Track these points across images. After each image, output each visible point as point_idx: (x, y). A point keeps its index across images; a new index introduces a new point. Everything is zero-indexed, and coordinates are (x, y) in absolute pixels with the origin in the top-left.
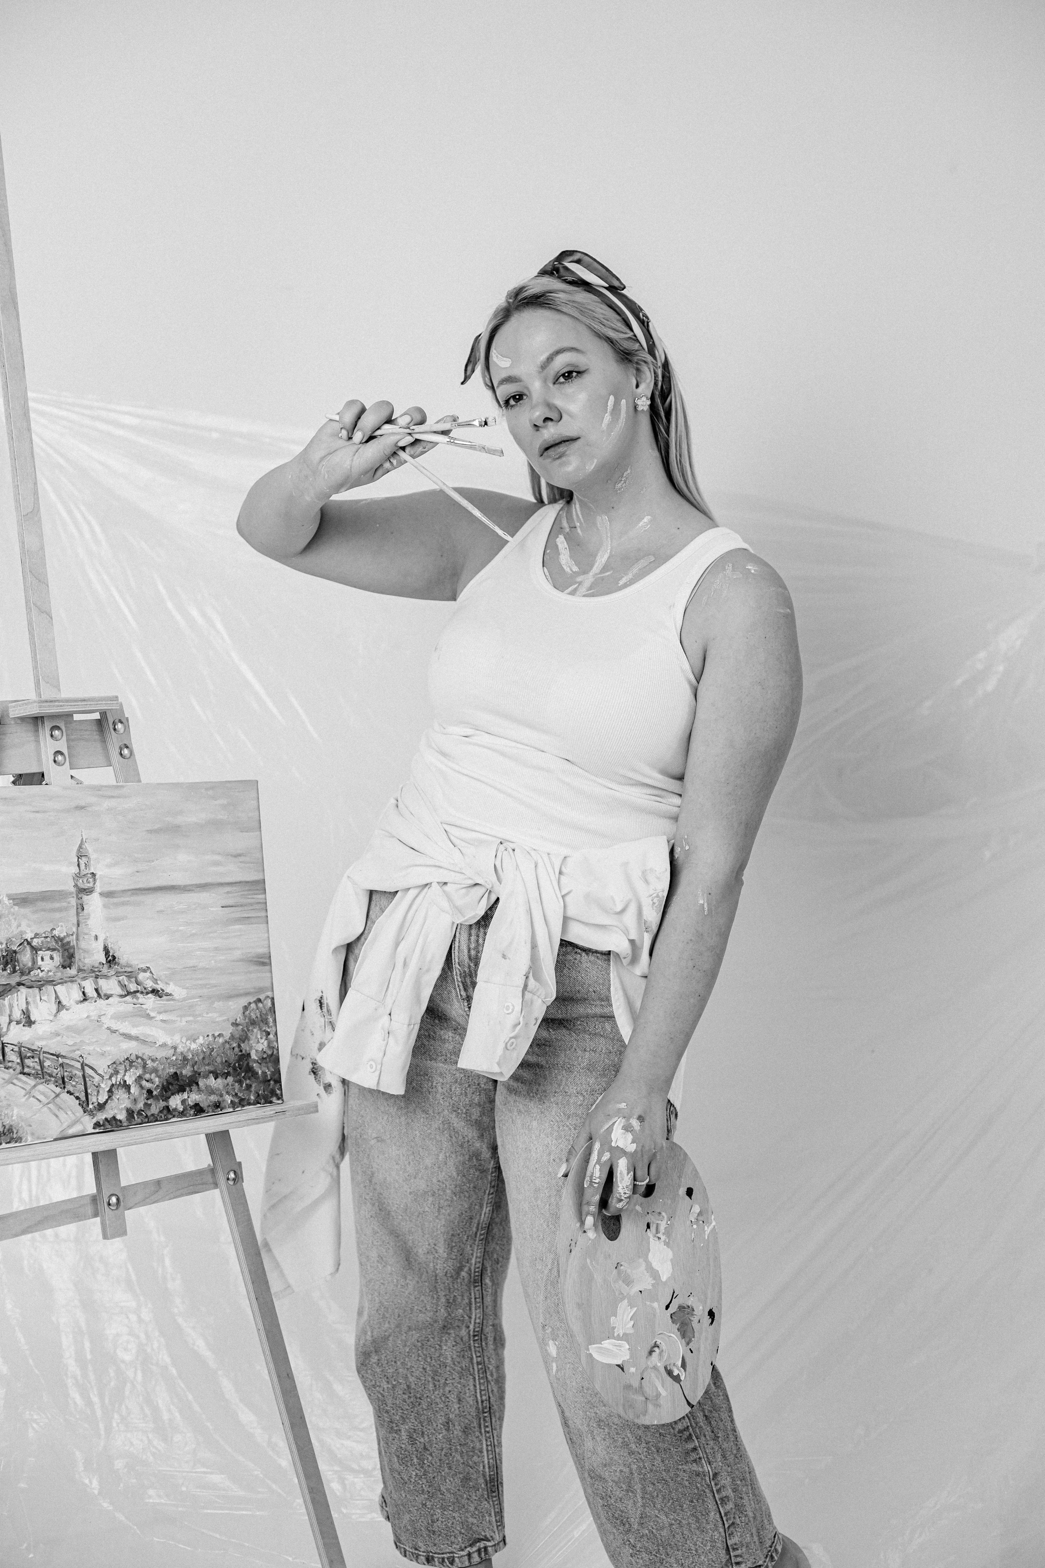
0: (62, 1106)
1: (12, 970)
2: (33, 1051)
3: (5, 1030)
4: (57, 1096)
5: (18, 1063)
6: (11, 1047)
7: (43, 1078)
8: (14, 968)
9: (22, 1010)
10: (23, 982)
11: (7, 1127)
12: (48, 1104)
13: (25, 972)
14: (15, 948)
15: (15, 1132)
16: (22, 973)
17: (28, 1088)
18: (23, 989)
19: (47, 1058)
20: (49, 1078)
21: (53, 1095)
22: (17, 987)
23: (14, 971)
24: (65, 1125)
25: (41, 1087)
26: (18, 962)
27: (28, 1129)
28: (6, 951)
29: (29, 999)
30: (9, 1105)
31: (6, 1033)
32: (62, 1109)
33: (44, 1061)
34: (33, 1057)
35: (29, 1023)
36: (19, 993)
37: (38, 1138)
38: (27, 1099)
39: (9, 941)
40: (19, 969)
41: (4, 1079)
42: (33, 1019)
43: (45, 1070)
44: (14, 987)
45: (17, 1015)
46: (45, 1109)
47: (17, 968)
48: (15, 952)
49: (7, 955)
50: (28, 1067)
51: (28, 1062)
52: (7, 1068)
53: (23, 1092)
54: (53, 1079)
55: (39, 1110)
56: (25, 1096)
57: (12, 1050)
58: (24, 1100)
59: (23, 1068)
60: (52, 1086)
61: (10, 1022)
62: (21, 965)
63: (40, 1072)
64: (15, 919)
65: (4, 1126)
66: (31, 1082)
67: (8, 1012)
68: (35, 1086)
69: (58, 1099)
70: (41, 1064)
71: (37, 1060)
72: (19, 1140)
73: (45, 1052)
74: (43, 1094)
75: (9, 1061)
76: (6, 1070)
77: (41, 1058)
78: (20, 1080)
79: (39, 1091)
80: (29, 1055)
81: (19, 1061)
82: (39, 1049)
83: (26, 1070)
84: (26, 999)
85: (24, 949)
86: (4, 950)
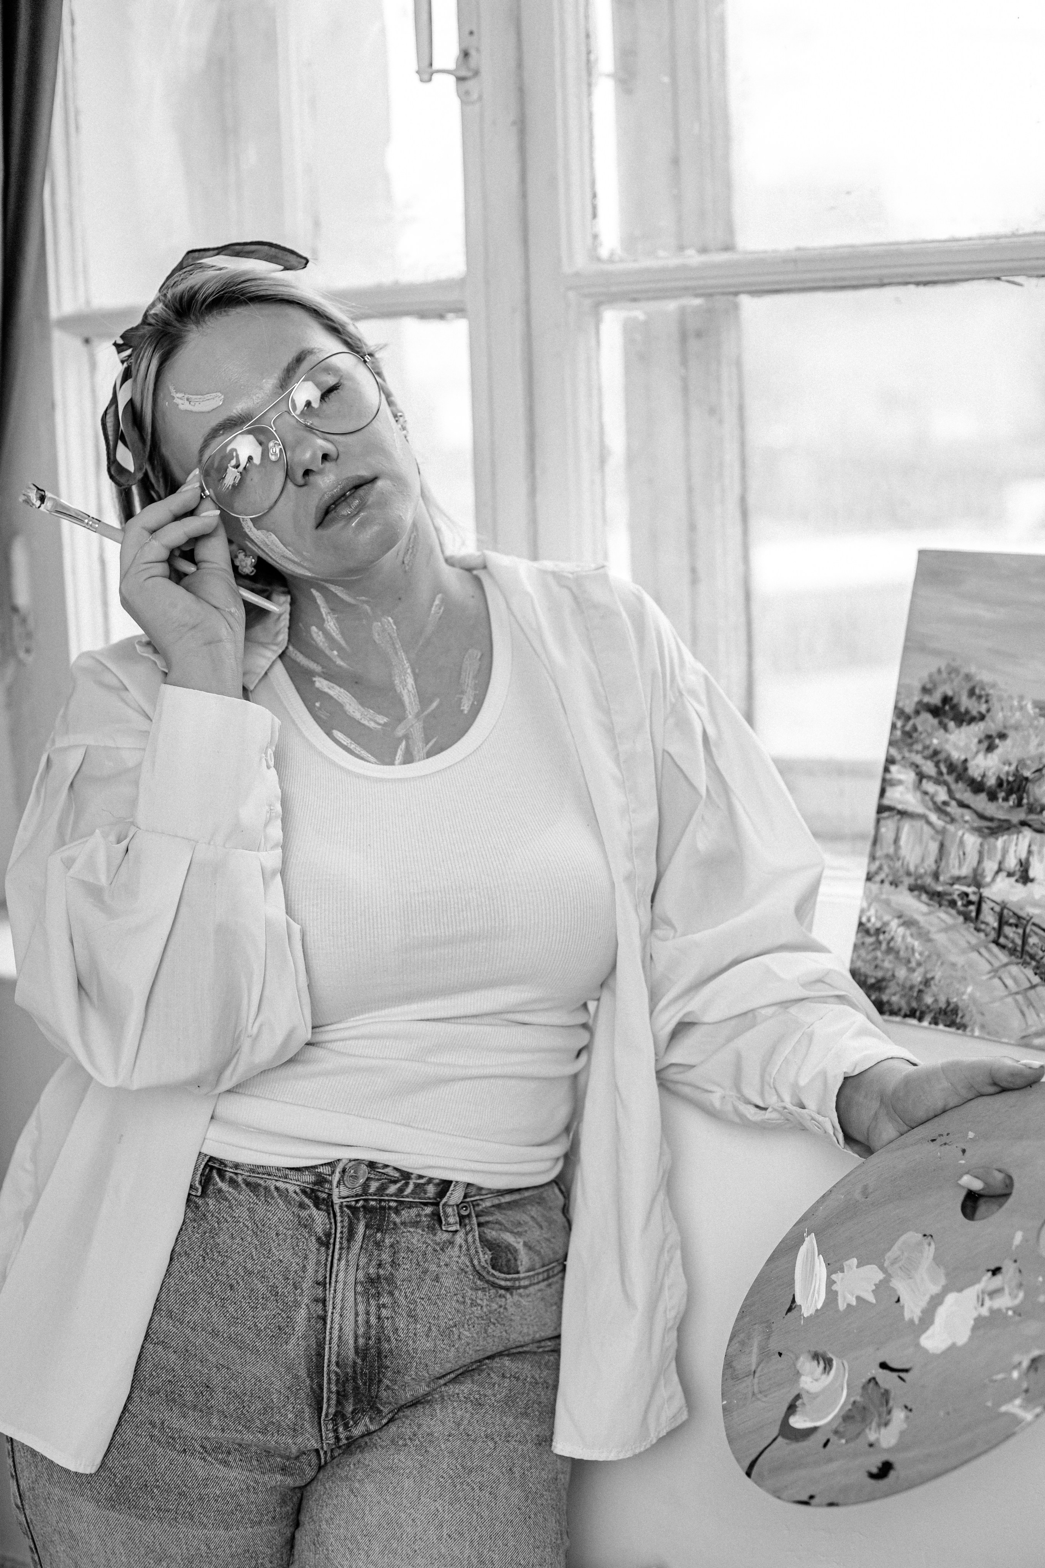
0: (1035, 1004)
1: (1016, 802)
2: (1019, 918)
3: (988, 879)
4: (1033, 987)
5: (994, 929)
6: (992, 905)
7: (1021, 957)
8: (1020, 799)
9: (1020, 861)
10: (1031, 823)
11: (952, 1006)
12: (1017, 993)
13: (1036, 809)
14: (1027, 773)
15: (960, 1015)
16: (1031, 810)
17: (997, 964)
18: (1027, 834)
19: (1036, 934)
20: (1028, 959)
21: (1028, 985)
22: (1019, 826)
23: (1019, 804)
24: (1033, 1029)
25: (1015, 969)
26: (1028, 793)
27: (978, 1018)
28: (1014, 775)
29: (1034, 848)
30: (965, 979)
31: (989, 885)
32: (1034, 1007)
33: (1029, 936)
34: (1017, 926)
35: (1025, 878)
36: (1021, 836)
37: (989, 1033)
38: (990, 978)
39: (1022, 762)
40: (1028, 804)
41: (969, 943)
42: (1031, 874)
43: (1027, 948)
44: (1015, 826)
45: (1012, 863)
46: (1010, 1000)
47: (1025, 801)
48: (1027, 779)
49: (1014, 781)
50: (1006, 937)
51: (1008, 931)
52: (978, 930)
53: (988, 967)
54: (1034, 963)
55: (1002, 998)
56: (989, 973)
57: (992, 909)
58: (984, 978)
59: (999, 936)
60: (1030, 972)
61: (999, 870)
62: (1032, 800)
63: (1019, 949)
64: (1037, 736)
65: (948, 1003)
66: (1003, 957)
67: (999, 857)
68: (1006, 965)
69: (1031, 993)
70: (1025, 937)
71: (1020, 931)
72: (962, 1027)
73: (1034, 924)
74: (1015, 980)
75: (983, 922)
76: (975, 933)
77: (1028, 930)
78: (989, 950)
79: (1010, 973)
80: (1012, 921)
81: (996, 925)
82: (1028, 918)
83: (1002, 940)
84: (1030, 846)
85: (1039, 779)
86: (1011, 773)
